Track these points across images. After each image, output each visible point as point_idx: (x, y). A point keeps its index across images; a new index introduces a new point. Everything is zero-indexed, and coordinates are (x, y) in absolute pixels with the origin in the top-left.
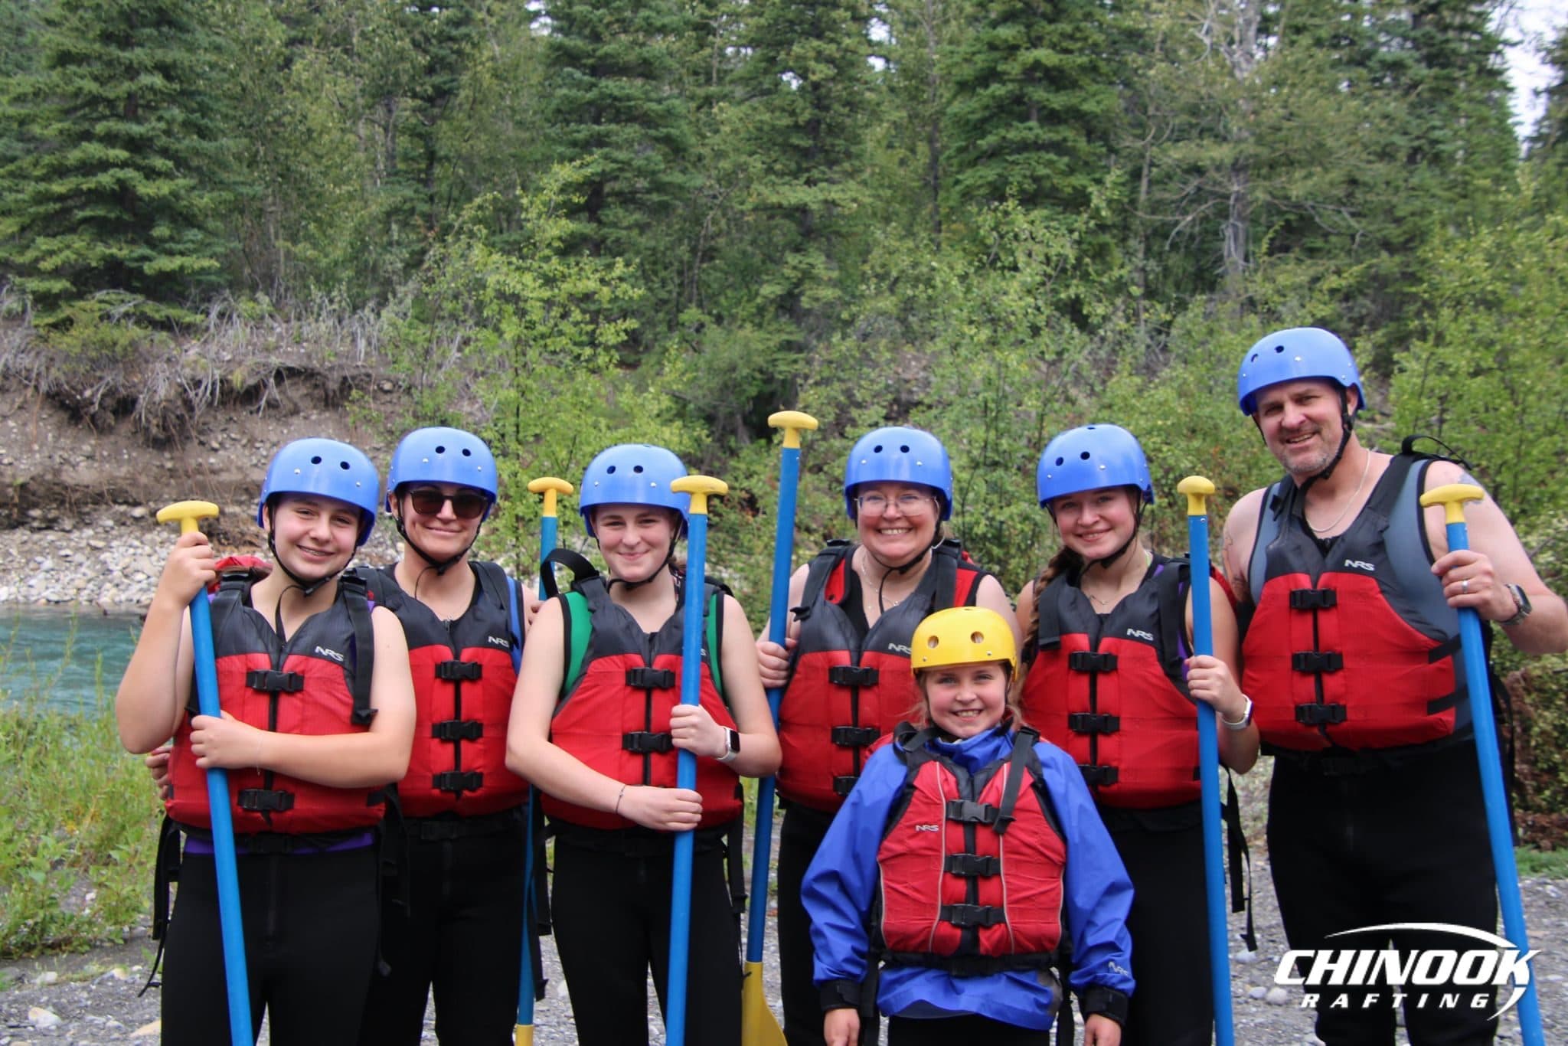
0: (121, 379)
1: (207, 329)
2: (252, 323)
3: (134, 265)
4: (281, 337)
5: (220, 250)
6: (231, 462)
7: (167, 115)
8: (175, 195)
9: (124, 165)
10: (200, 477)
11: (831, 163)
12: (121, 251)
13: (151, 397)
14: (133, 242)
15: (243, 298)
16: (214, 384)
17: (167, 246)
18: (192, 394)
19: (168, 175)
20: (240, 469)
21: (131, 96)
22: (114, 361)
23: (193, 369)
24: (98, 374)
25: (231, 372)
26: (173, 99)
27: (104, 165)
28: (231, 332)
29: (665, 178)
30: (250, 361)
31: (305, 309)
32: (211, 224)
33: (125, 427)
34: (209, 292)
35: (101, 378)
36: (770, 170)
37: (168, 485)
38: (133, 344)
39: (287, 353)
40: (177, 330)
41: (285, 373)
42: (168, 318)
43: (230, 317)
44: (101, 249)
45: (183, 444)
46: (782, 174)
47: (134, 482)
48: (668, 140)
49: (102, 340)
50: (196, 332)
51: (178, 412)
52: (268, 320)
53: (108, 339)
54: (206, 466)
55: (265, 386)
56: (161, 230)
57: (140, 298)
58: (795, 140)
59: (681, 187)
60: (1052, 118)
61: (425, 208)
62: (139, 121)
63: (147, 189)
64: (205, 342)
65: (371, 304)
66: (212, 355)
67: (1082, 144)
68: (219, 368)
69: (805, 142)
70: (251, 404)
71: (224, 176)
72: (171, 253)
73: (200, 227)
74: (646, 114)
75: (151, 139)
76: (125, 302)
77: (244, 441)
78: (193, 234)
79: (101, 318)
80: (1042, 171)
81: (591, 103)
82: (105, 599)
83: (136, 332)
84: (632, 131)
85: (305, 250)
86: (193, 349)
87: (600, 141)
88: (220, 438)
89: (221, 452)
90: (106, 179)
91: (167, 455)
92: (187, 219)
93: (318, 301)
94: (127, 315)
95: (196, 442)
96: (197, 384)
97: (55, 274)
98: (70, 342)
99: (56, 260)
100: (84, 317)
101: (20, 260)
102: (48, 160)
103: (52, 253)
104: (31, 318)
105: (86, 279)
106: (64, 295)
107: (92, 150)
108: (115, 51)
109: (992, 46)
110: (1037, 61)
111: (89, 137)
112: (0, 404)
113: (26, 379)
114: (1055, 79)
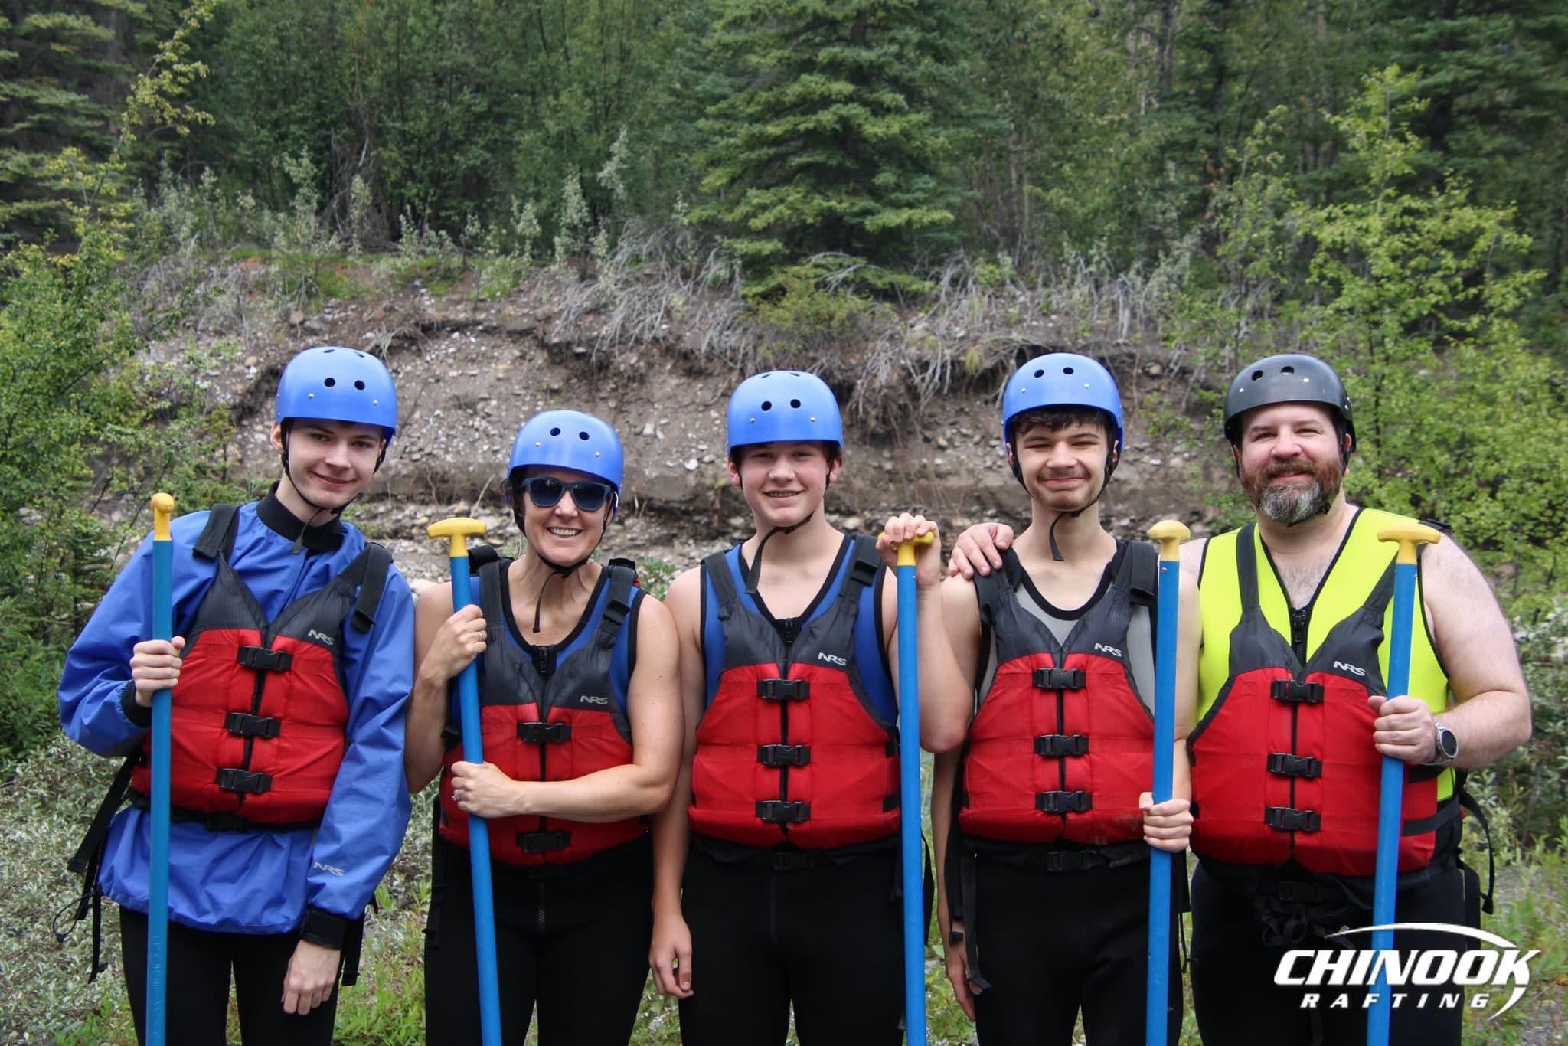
0: (837, 361)
1: (937, 299)
2: (990, 291)
3: (855, 220)
4: (1024, 308)
5: (955, 200)
6: (961, 463)
7: (900, 36)
8: (906, 134)
9: (848, 100)
10: (923, 482)
12: (840, 204)
13: (871, 382)
14: (854, 193)
15: (981, 259)
16: (943, 366)
17: (893, 196)
18: (917, 379)
19: (898, 110)
20: (971, 472)
21: (860, 14)
22: (829, 339)
23: (919, 349)
24: (811, 354)
25: (964, 352)
26: (906, 16)
27: (826, 102)
28: (964, 302)
29: (1544, 86)
30: (987, 338)
31: (1056, 273)
32: (946, 168)
34: (940, 254)
35: (814, 360)
37: (886, 491)
38: (852, 317)
39: (1032, 328)
40: (901, 299)
41: (1028, 353)
42: (892, 285)
43: (964, 284)
44: (818, 201)
45: (905, 440)
47: (848, 487)
49: (818, 314)
50: (923, 302)
51: (901, 402)
52: (1010, 287)
53: (824, 311)
54: (931, 468)
55: (1005, 369)
56: (886, 177)
57: (861, 262)
61: (1210, 140)
62: (868, 45)
63: (874, 128)
64: (935, 315)
65: (1137, 265)
66: (942, 331)
68: (949, 347)
70: (987, 392)
71: (963, 108)
72: (897, 206)
73: (932, 173)
75: (881, 67)
76: (845, 267)
77: (977, 438)
78: (925, 182)
79: (817, 286)
83: (854, 302)
84: (1499, 23)
85: (1057, 196)
86: (920, 324)
87: (1453, 42)
88: (949, 434)
89: (949, 451)
90: (826, 117)
91: (887, 454)
92: (917, 164)
93: (1072, 261)
94: (845, 282)
95: (920, 437)
96: (924, 366)
97: (766, 233)
98: (781, 315)
99: (768, 217)
100: (797, 284)
101: (728, 218)
102: (763, 96)
103: (764, 208)
104: (739, 287)
105: (801, 240)
106: (775, 259)
107: (813, 83)
111: (811, 67)
112: (701, 391)
113: (732, 359)
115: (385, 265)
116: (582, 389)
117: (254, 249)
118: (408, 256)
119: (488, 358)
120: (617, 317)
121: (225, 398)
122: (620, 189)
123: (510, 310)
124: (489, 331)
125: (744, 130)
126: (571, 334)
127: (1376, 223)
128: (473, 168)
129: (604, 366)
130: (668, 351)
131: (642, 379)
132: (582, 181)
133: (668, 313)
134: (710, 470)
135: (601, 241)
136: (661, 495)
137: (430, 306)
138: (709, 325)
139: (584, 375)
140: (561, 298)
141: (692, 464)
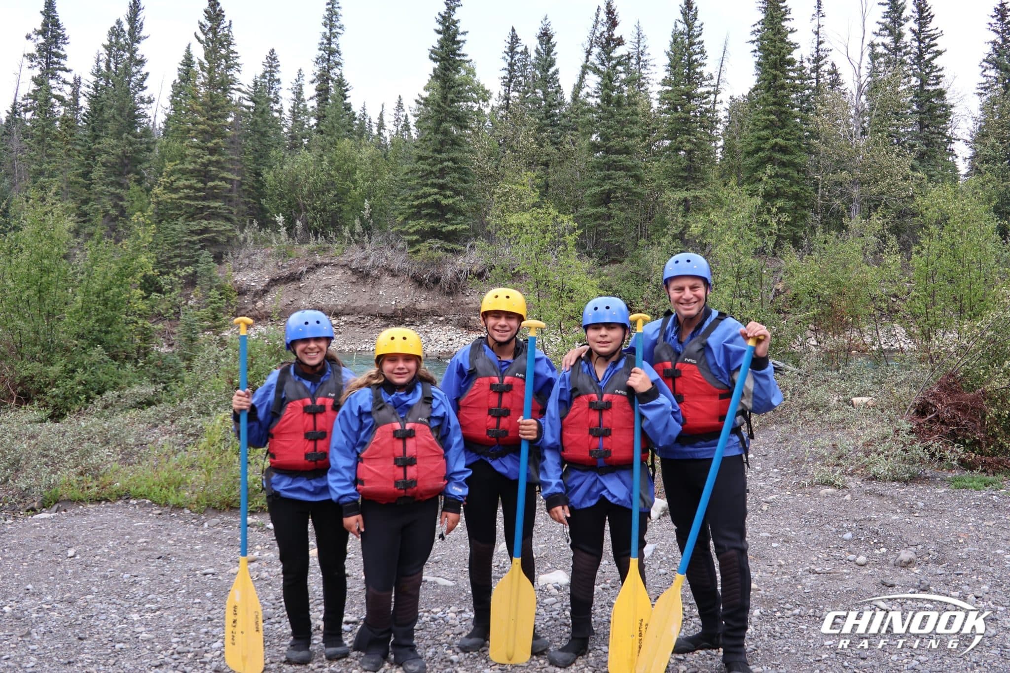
0: (435, 271)
1: (466, 252)
2: (481, 249)
3: (440, 229)
5: (470, 223)
6: (473, 300)
7: (453, 176)
8: (454, 204)
9: (436, 194)
10: (462, 306)
11: (696, 183)
12: (436, 224)
13: (446, 277)
14: (441, 221)
15: (478, 240)
16: (467, 271)
17: (451, 222)
18: (459, 276)
19: (452, 197)
21: (441, 170)
22: (433, 264)
23: (460, 267)
24: (428, 269)
25: (473, 267)
26: (455, 170)
27: (430, 195)
28: (474, 253)
29: (635, 190)
30: (480, 263)
32: (467, 214)
33: (438, 288)
34: (467, 238)
35: (429, 271)
36: (673, 186)
37: (451, 309)
38: (440, 258)
40: (455, 252)
42: (452, 248)
43: (474, 247)
44: (429, 224)
45: (457, 294)
46: (676, 186)
47: (440, 308)
48: (635, 176)
49: (430, 257)
50: (462, 253)
51: (455, 282)
53: (432, 256)
54: (464, 302)
55: (485, 272)
56: (449, 216)
57: (443, 241)
58: (681, 174)
59: (640, 193)
60: (783, 164)
62: (443, 178)
63: (444, 202)
64: (465, 256)
66: (467, 261)
67: (795, 175)
68: (469, 266)
69: (686, 174)
70: (480, 278)
72: (453, 224)
73: (464, 215)
74: (627, 167)
75: (446, 184)
76: (437, 243)
77: (478, 293)
78: (461, 218)
79: (429, 249)
80: (779, 185)
81: (605, 163)
82: (428, 351)
83: (440, 253)
84: (622, 173)
86: (461, 260)
87: (609, 177)
88: (469, 291)
89: (470, 297)
90: (430, 199)
91: (451, 298)
92: (460, 212)
94: (438, 248)
95: (461, 293)
96: (461, 272)
97: (415, 233)
98: (418, 258)
99: (415, 229)
100: (423, 249)
101: (404, 230)
102: (413, 193)
103: (413, 226)
104: (407, 250)
105: (425, 235)
106: (417, 241)
107: (427, 190)
108: (436, 155)
109: (759, 138)
110: (776, 143)
111: (426, 185)
112: (396, 281)
113: (405, 271)
114: (784, 150)
115: (305, 247)
116: (361, 281)
117: (268, 244)
118: (312, 244)
119: (335, 273)
120: (372, 260)
121: (259, 288)
123: (341, 259)
124: (335, 265)
125: (407, 204)
126: (358, 265)
129: (368, 275)
130: (387, 269)
131: (379, 278)
133: (387, 258)
134: (399, 304)
135: (366, 237)
136: (384, 312)
137: (318, 259)
138: (398, 261)
139: (363, 277)
140: (355, 255)
141: (393, 303)
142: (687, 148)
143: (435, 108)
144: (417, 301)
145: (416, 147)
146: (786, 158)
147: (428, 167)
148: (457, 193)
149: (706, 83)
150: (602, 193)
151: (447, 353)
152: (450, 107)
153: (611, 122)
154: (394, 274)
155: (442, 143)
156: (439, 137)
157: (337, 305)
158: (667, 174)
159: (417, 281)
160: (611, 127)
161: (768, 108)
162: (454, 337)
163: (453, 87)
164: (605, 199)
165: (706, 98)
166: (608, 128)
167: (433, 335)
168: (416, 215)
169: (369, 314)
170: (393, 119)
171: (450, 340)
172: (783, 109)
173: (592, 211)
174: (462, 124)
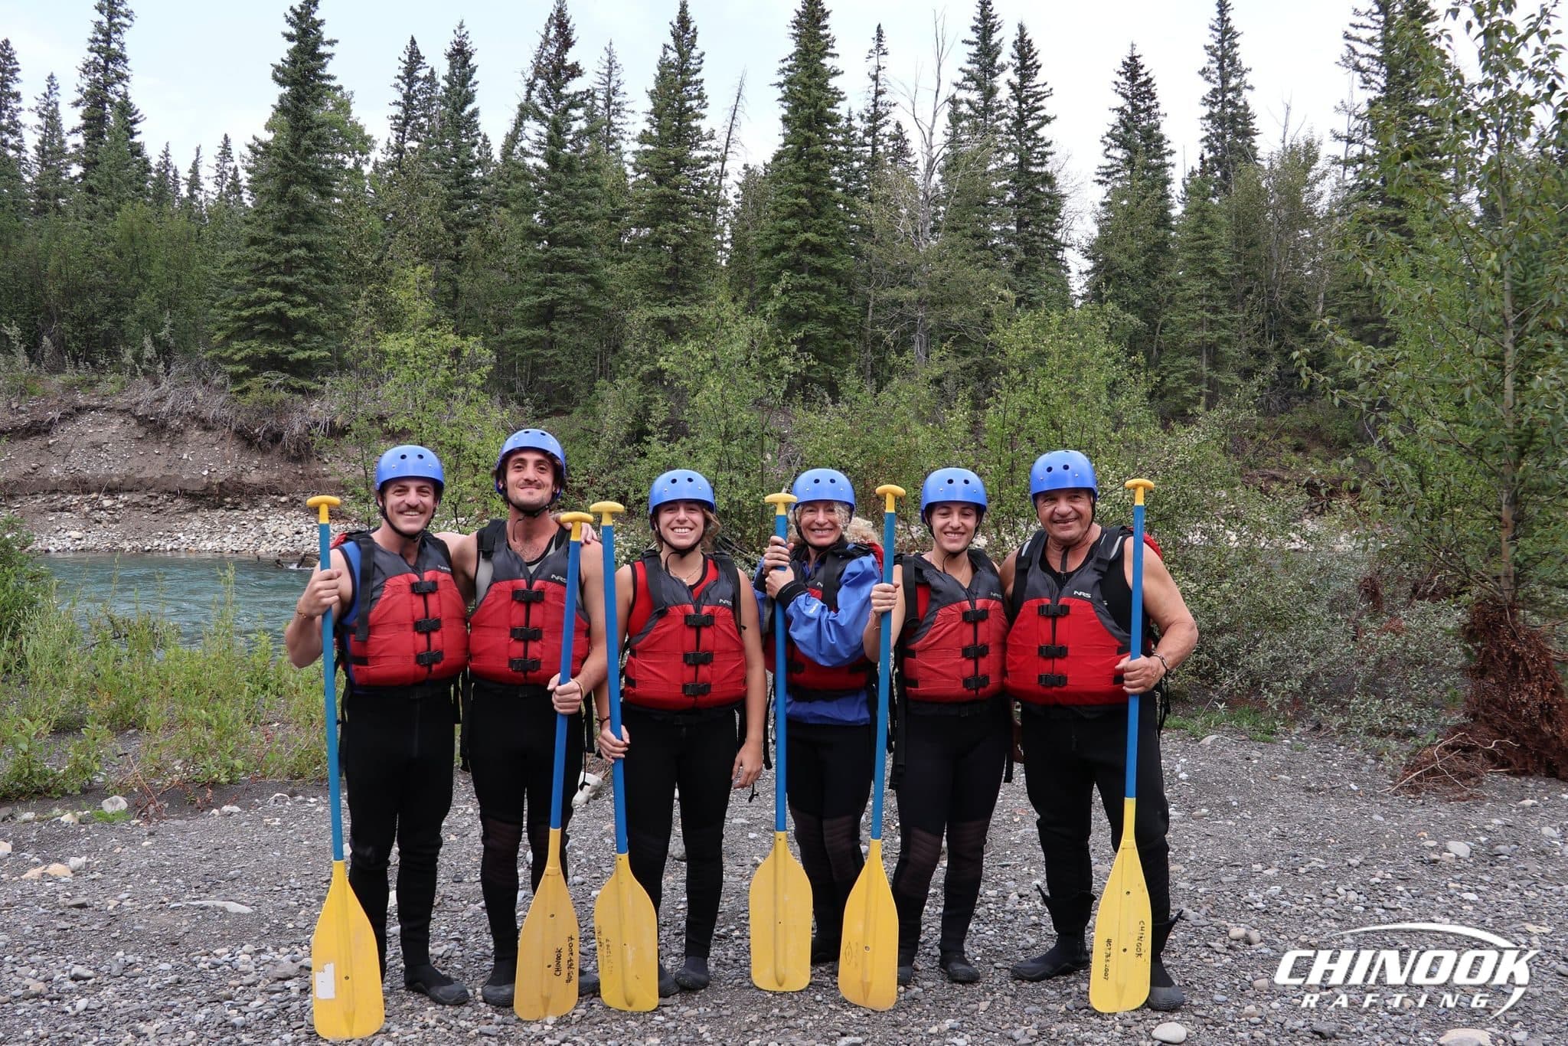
0: (275, 422)
1: (324, 393)
2: (349, 389)
3: (284, 356)
4: (365, 397)
5: (332, 346)
6: (335, 469)
7: (306, 271)
8: (308, 316)
9: (279, 300)
10: (318, 479)
11: (684, 295)
12: (277, 348)
13: (291, 432)
14: (285, 343)
15: (344, 375)
16: (326, 424)
17: (302, 345)
18: (313, 430)
19: (305, 305)
20: (340, 474)
21: (287, 261)
22: (271, 412)
23: (315, 416)
24: (263, 419)
25: (336, 418)
26: (310, 262)
27: (269, 300)
28: (337, 394)
29: (590, 303)
30: (347, 410)
32: (329, 333)
33: (278, 450)
34: (326, 371)
35: (264, 422)
36: (648, 298)
37: (300, 483)
38: (282, 402)
39: (368, 406)
40: (307, 393)
42: (302, 386)
44: (267, 347)
45: (308, 459)
46: (655, 300)
47: (281, 483)
48: (591, 281)
49: (265, 400)
50: (317, 395)
51: (306, 441)
52: (359, 387)
53: (269, 399)
54: (324, 473)
56: (299, 336)
57: (287, 375)
58: (662, 281)
59: (600, 309)
60: (817, 272)
62: (291, 275)
63: (292, 313)
64: (323, 400)
66: (326, 408)
67: (834, 287)
68: (329, 415)
69: (669, 282)
70: (346, 436)
71: (337, 304)
72: (304, 349)
73: (322, 334)
74: (580, 267)
75: (296, 285)
76: (278, 378)
77: (343, 458)
78: (318, 338)
79: (265, 387)
80: (810, 302)
81: (546, 260)
82: (261, 550)
83: (283, 394)
84: (569, 276)
86: (315, 405)
87: (552, 282)
88: (329, 456)
89: (329, 464)
90: (269, 308)
91: (299, 466)
92: (316, 330)
94: (280, 385)
95: (316, 458)
96: (317, 424)
97: (242, 361)
98: (247, 401)
99: (243, 354)
100: (256, 387)
101: (224, 355)
102: (241, 298)
103: (240, 350)
104: (229, 388)
105: (257, 365)
106: (246, 374)
107: (264, 292)
108: (280, 237)
109: (782, 231)
110: (807, 240)
111: (263, 285)
112: (211, 437)
113: (225, 422)
114: (817, 250)
115: (58, 379)
116: (152, 437)
118: (70, 375)
119: (107, 423)
120: (170, 402)
122: (172, 342)
123: (119, 400)
124: (109, 410)
125: (231, 313)
126: (148, 411)
127: (411, 342)
128: (106, 332)
129: (164, 426)
130: (195, 418)
131: (182, 432)
132: (153, 338)
133: (195, 400)
134: (214, 476)
135: (161, 366)
136: (190, 487)
137: (81, 399)
138: (214, 406)
139: (154, 431)
140: (143, 394)
141: (206, 473)
142: (673, 242)
143: (279, 160)
144: (244, 470)
145: (247, 223)
146: (820, 262)
147: (267, 256)
148: (313, 299)
149: (704, 144)
150: (541, 305)
151: (292, 554)
152: (305, 160)
153: (558, 196)
154: (206, 426)
155: (290, 218)
156: (286, 208)
157: (111, 476)
158: (643, 281)
159: (244, 438)
160: (557, 203)
161: (796, 187)
162: (304, 529)
163: (310, 128)
164: (546, 315)
165: (703, 167)
166: (552, 204)
167: (271, 526)
168: (245, 331)
169: (165, 491)
170: (214, 173)
171: (298, 533)
172: (818, 190)
173: (525, 333)
174: (322, 188)
